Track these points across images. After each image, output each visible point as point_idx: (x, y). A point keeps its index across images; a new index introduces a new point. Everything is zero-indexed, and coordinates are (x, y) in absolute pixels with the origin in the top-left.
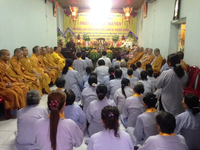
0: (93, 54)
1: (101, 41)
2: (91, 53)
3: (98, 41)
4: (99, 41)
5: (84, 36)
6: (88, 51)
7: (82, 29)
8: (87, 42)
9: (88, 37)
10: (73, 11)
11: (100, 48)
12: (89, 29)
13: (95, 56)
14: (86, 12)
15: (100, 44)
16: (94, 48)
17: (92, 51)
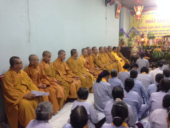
0: (156, 52)
1: (167, 39)
2: (154, 52)
3: (164, 39)
4: (166, 39)
5: (148, 35)
6: (151, 50)
7: (148, 28)
8: (151, 40)
9: (153, 35)
10: (137, 11)
11: (166, 47)
12: (156, 27)
13: (158, 55)
14: (153, 10)
15: (167, 42)
16: (158, 46)
17: (155, 50)
